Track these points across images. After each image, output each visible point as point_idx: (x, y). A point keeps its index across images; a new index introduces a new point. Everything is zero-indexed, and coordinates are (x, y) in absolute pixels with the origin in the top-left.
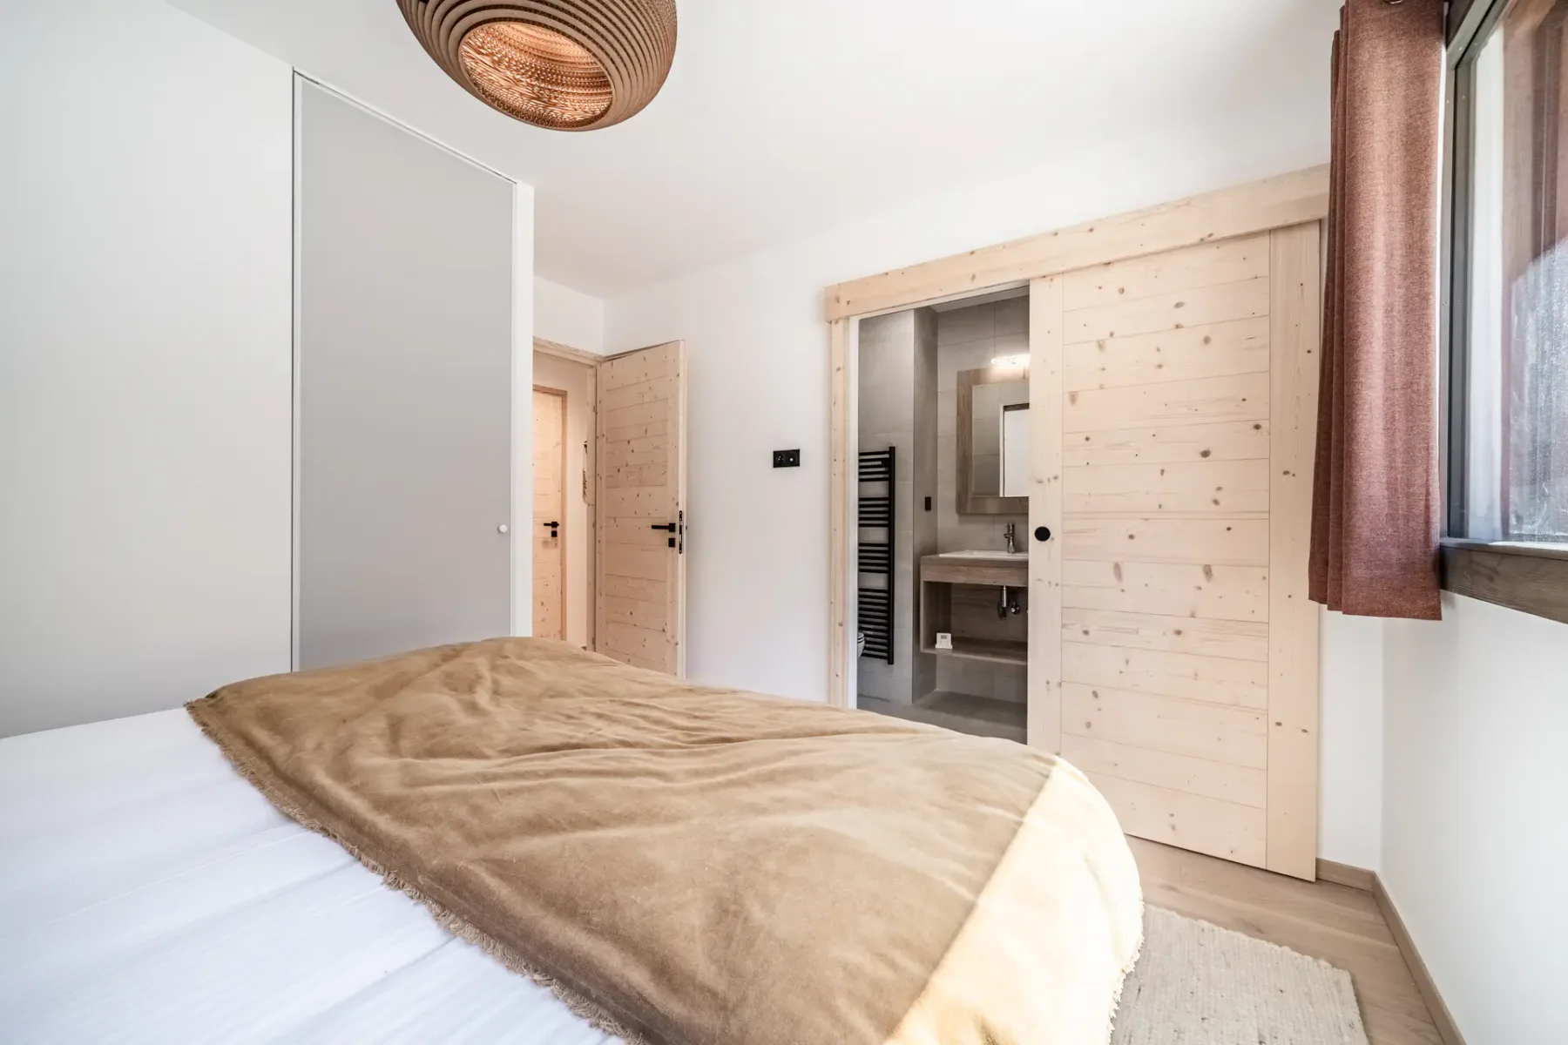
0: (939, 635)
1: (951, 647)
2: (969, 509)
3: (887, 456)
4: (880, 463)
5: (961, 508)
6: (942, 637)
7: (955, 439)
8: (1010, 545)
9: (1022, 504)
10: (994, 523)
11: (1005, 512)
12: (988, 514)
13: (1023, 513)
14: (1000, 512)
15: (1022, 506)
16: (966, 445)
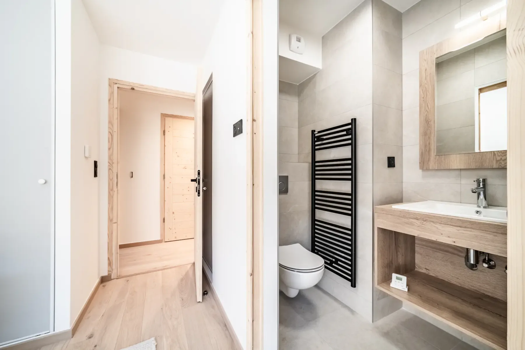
0: (394, 276)
1: (406, 290)
2: (432, 165)
3: (350, 126)
4: (345, 133)
5: (424, 164)
6: (397, 278)
7: (418, 109)
8: (479, 199)
9: (496, 159)
10: (461, 177)
11: (473, 168)
12: (452, 169)
13: (501, 167)
14: (468, 168)
15: (497, 161)
16: (428, 110)
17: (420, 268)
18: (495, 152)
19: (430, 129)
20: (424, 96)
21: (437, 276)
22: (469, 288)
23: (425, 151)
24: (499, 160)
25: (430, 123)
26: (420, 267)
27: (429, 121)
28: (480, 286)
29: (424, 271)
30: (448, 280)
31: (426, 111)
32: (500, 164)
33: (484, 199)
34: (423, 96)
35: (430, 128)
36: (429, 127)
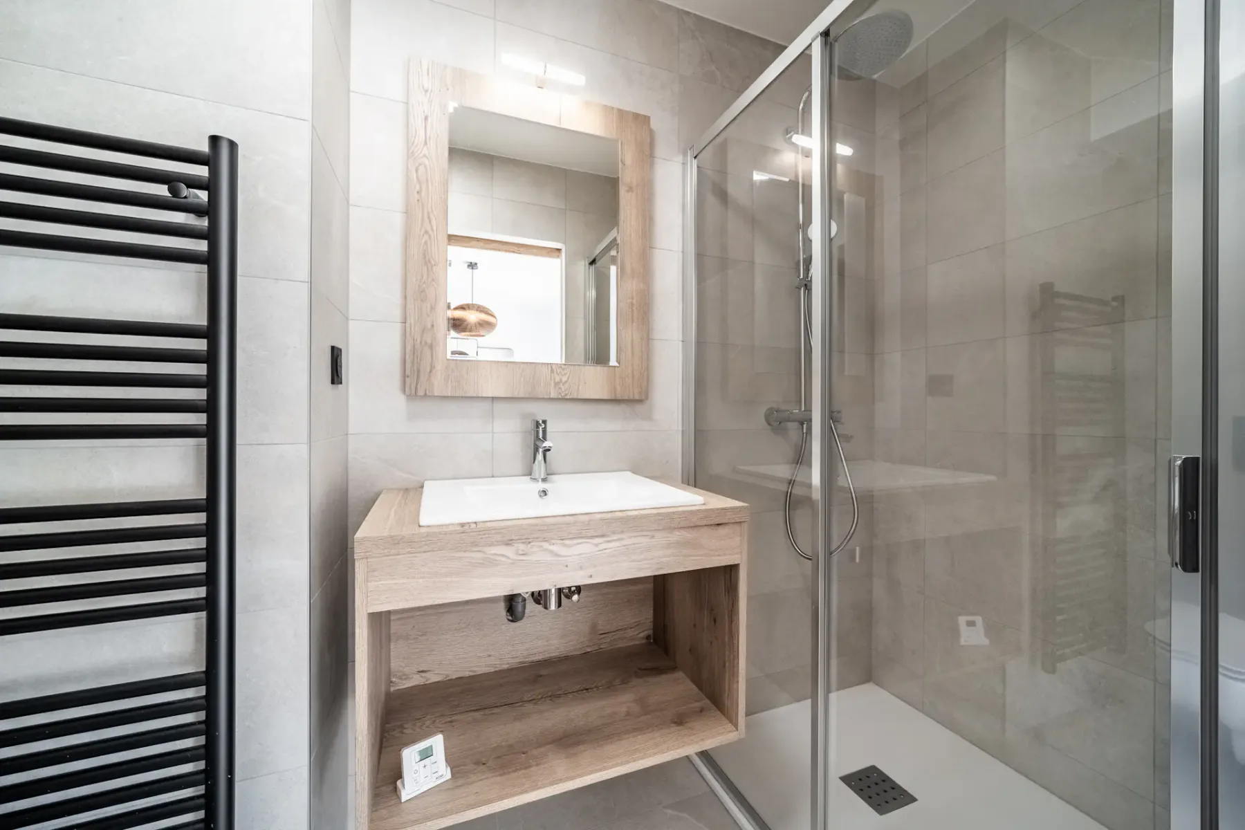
1: (448, 775)
2: (438, 383)
5: (418, 381)
8: (536, 462)
9: (555, 379)
10: (493, 418)
11: (521, 395)
12: (482, 397)
13: (560, 397)
14: (509, 395)
15: (556, 384)
16: (431, 232)
17: (404, 677)
18: (554, 367)
19: (436, 286)
20: (421, 187)
21: (447, 676)
22: (508, 666)
23: (421, 342)
24: (558, 383)
25: (434, 268)
26: (406, 677)
27: (433, 262)
28: (527, 650)
29: (416, 680)
30: (471, 671)
31: (426, 232)
32: (560, 391)
33: (543, 461)
34: (418, 188)
35: (434, 283)
36: (433, 280)
